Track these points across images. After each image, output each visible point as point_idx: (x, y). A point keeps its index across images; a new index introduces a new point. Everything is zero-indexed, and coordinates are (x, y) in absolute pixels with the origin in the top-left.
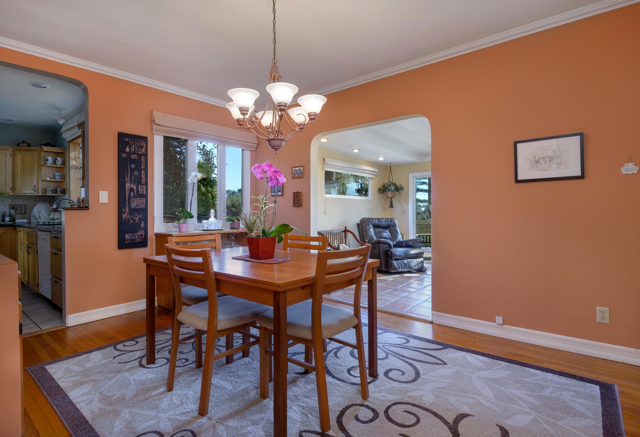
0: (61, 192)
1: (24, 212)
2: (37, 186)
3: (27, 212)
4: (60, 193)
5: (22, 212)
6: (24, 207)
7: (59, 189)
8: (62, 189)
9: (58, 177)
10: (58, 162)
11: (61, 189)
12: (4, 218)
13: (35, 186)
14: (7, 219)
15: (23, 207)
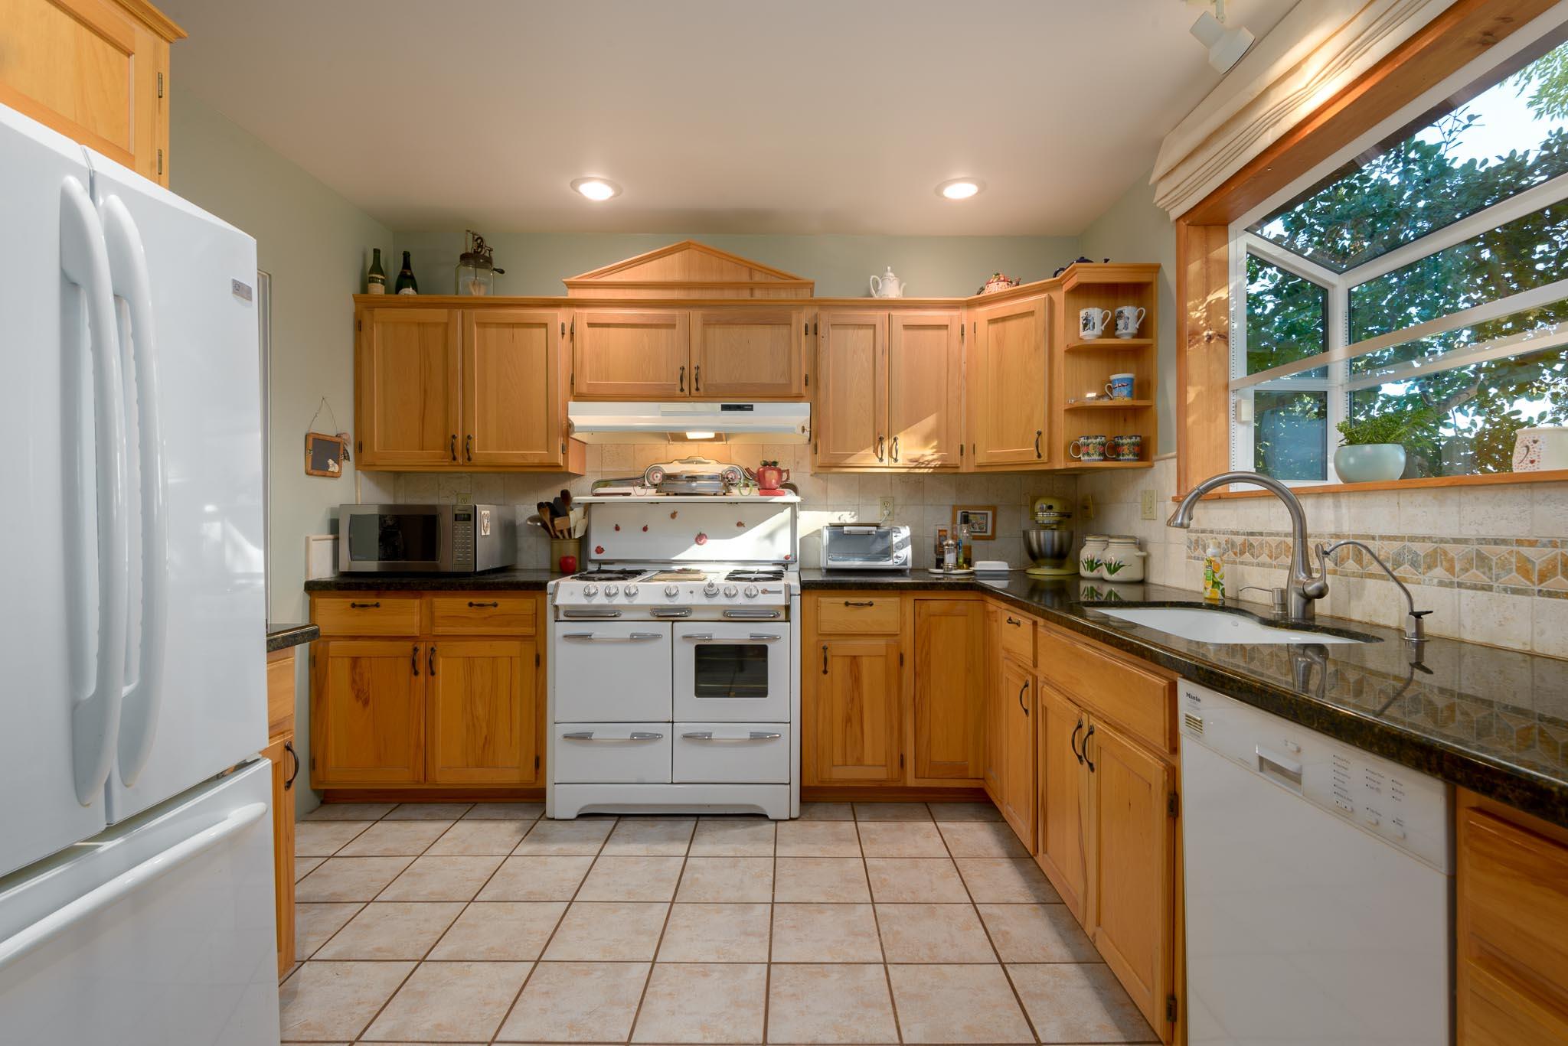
0: (1134, 455)
1: (989, 533)
2: (1045, 437)
3: (998, 533)
4: (1131, 457)
5: (986, 532)
6: (990, 514)
7: (1129, 441)
8: (1138, 438)
9: (1125, 391)
10: (1126, 327)
11: (1133, 440)
12: (943, 553)
13: (1039, 433)
14: (950, 559)
15: (987, 514)
